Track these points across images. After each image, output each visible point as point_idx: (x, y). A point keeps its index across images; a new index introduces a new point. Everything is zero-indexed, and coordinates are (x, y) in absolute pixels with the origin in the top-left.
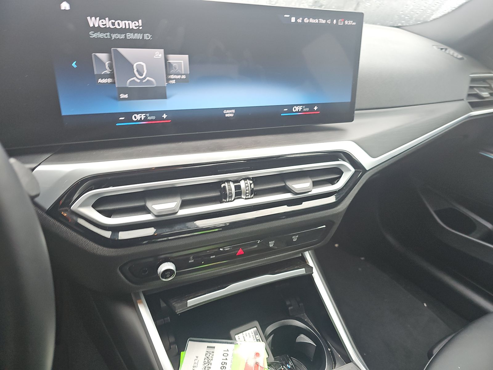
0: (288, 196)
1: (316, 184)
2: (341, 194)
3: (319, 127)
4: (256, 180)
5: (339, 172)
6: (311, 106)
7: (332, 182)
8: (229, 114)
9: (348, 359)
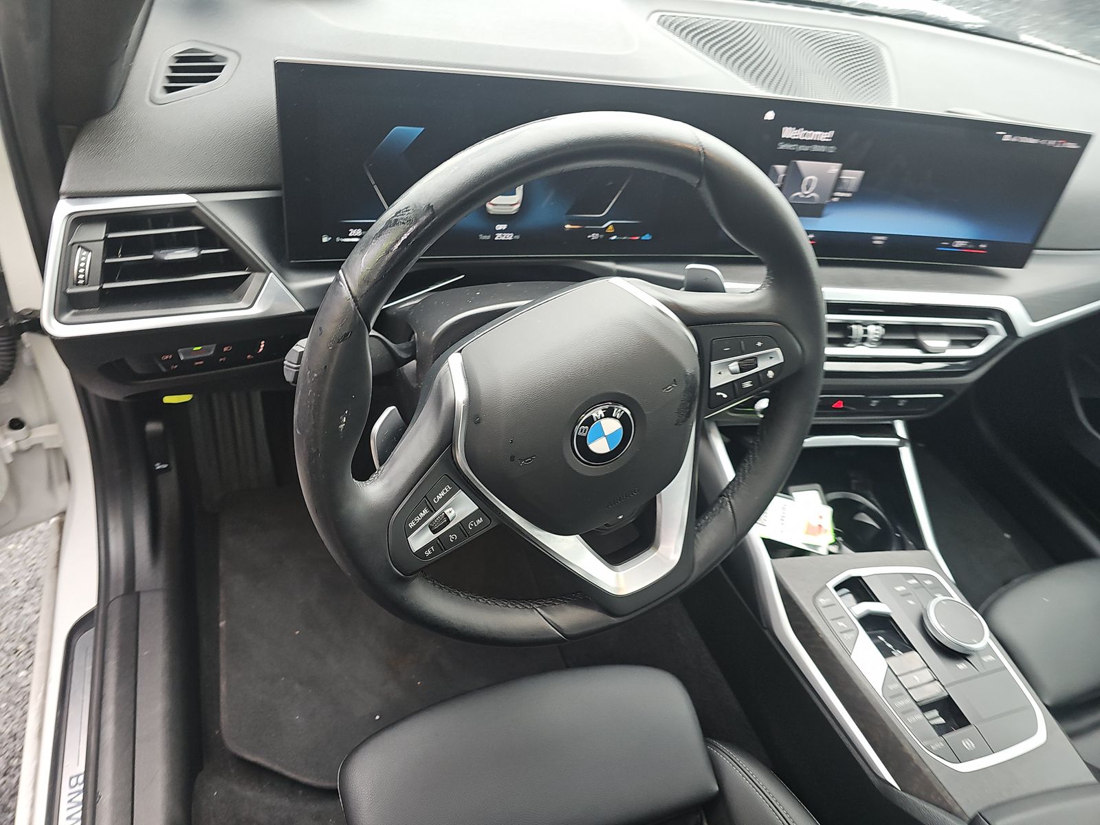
0: (916, 353)
1: (954, 343)
2: (976, 362)
3: (979, 269)
4: (888, 328)
5: (983, 333)
6: (975, 243)
7: (970, 344)
8: (878, 241)
9: (920, 545)
